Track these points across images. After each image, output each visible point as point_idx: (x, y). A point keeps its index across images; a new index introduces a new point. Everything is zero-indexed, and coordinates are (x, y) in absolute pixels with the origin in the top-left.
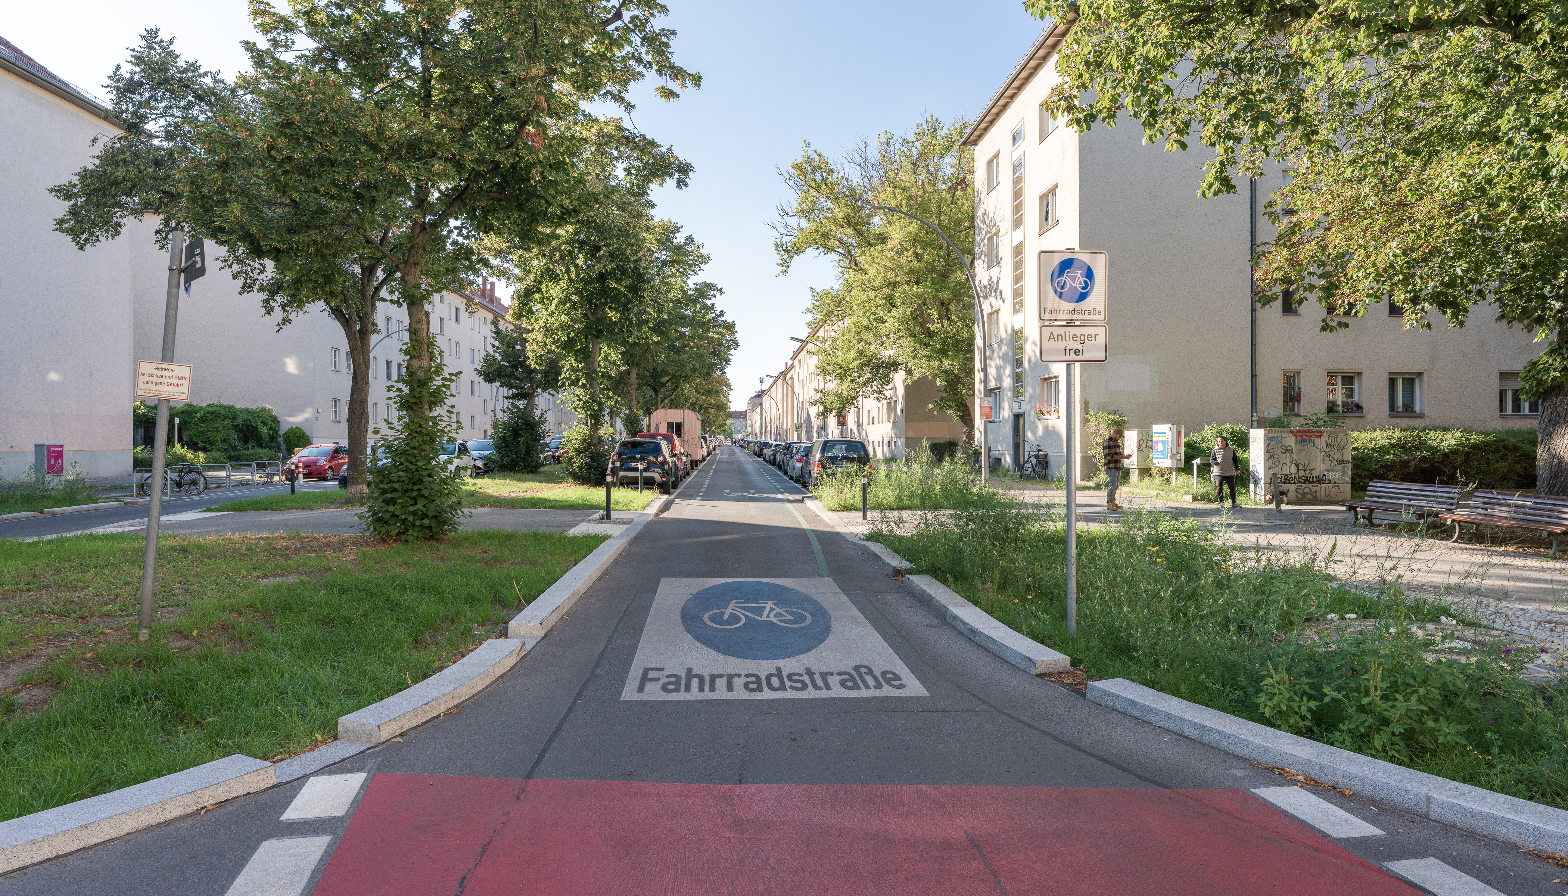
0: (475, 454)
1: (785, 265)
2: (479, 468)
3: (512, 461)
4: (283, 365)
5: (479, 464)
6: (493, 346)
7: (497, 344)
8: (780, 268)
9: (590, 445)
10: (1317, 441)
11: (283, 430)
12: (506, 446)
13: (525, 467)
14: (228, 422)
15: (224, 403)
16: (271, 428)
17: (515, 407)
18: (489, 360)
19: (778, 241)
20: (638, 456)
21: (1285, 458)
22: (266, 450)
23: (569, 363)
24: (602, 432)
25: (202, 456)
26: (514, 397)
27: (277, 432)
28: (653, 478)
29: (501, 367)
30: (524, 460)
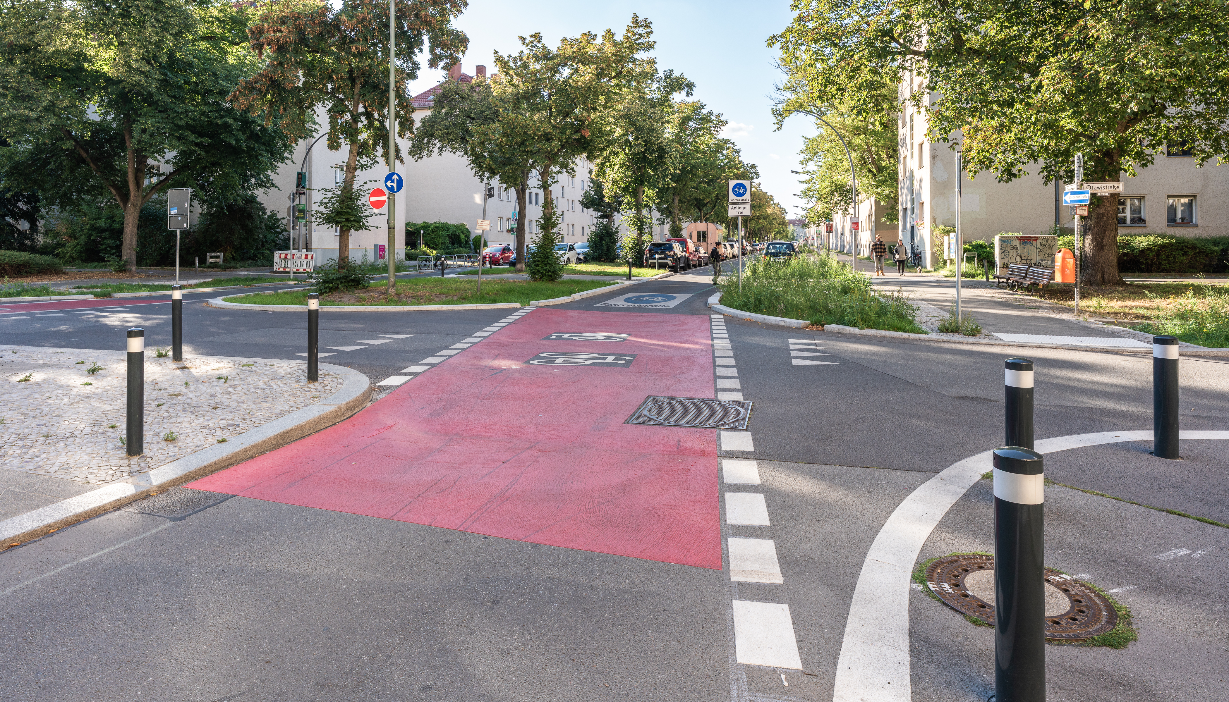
0: (579, 251)
1: (780, 125)
2: (581, 259)
3: (599, 255)
4: (473, 198)
5: (581, 257)
6: (590, 186)
7: (591, 185)
8: (777, 126)
9: (637, 245)
10: (1034, 243)
11: (472, 237)
12: (596, 246)
13: (607, 259)
14: (445, 232)
15: (443, 222)
16: (466, 236)
17: (601, 223)
18: (587, 195)
19: (774, 107)
20: (660, 251)
21: (1013, 253)
22: (464, 249)
23: (628, 198)
24: (644, 238)
25: (434, 252)
26: (601, 217)
27: (469, 238)
28: (667, 264)
29: (593, 199)
30: (606, 255)
